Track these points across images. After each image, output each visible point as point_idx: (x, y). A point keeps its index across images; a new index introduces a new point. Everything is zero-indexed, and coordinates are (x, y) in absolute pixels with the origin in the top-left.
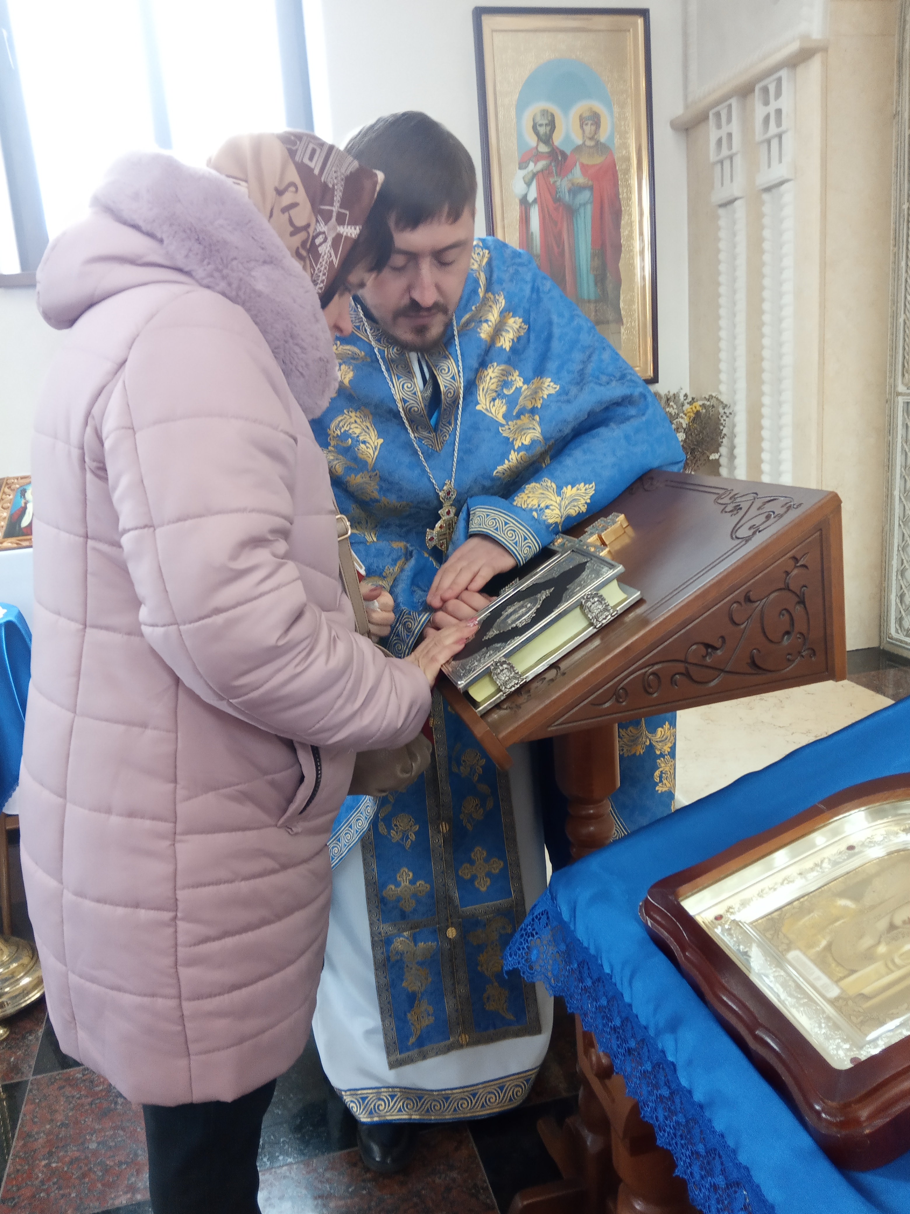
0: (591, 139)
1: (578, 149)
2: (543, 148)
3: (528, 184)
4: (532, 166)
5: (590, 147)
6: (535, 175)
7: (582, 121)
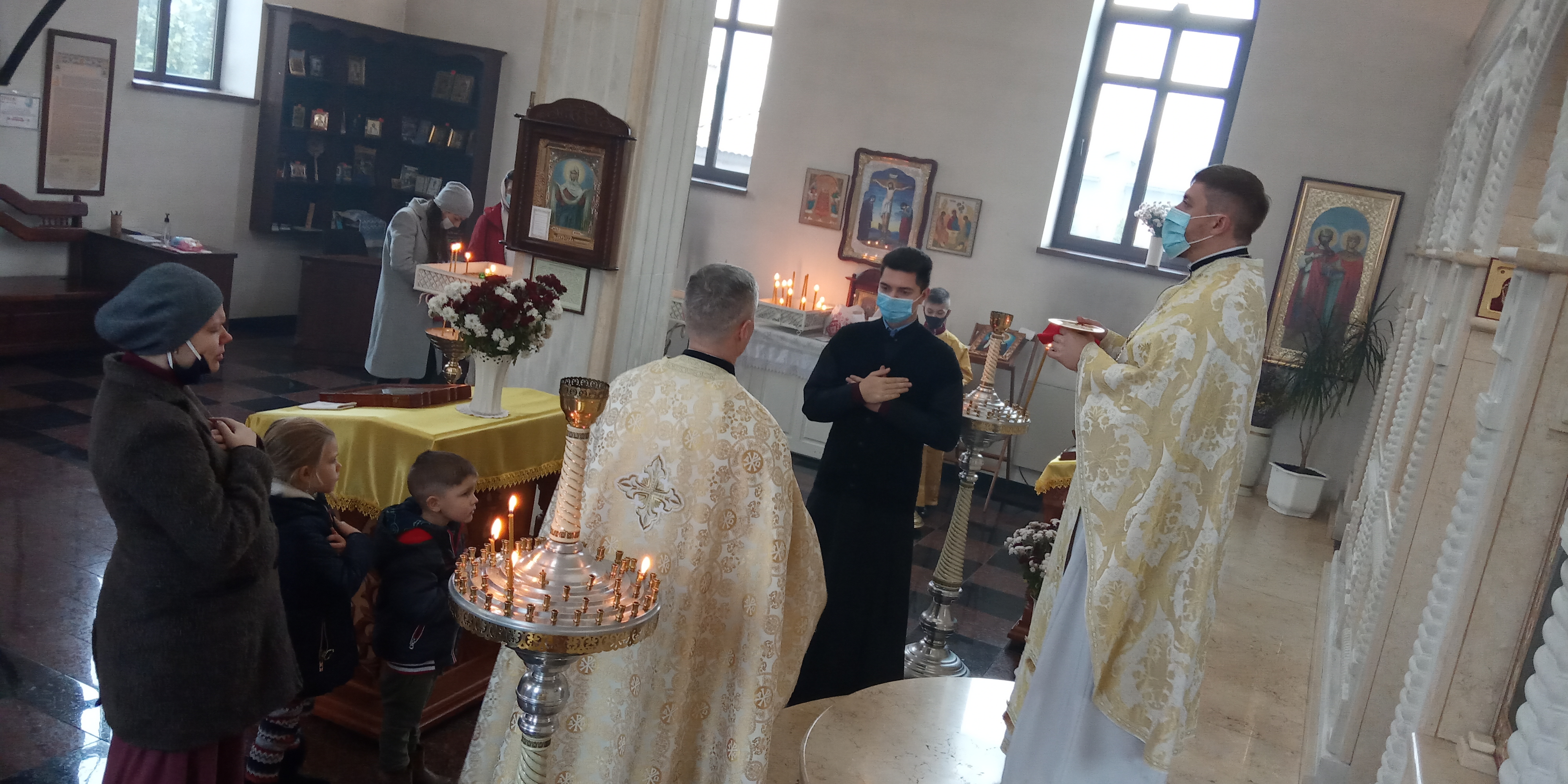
0: (1353, 248)
1: (1342, 252)
2: (1321, 247)
3: (1307, 263)
4: (1312, 255)
5: (1350, 253)
6: (1312, 259)
7: (1350, 239)
